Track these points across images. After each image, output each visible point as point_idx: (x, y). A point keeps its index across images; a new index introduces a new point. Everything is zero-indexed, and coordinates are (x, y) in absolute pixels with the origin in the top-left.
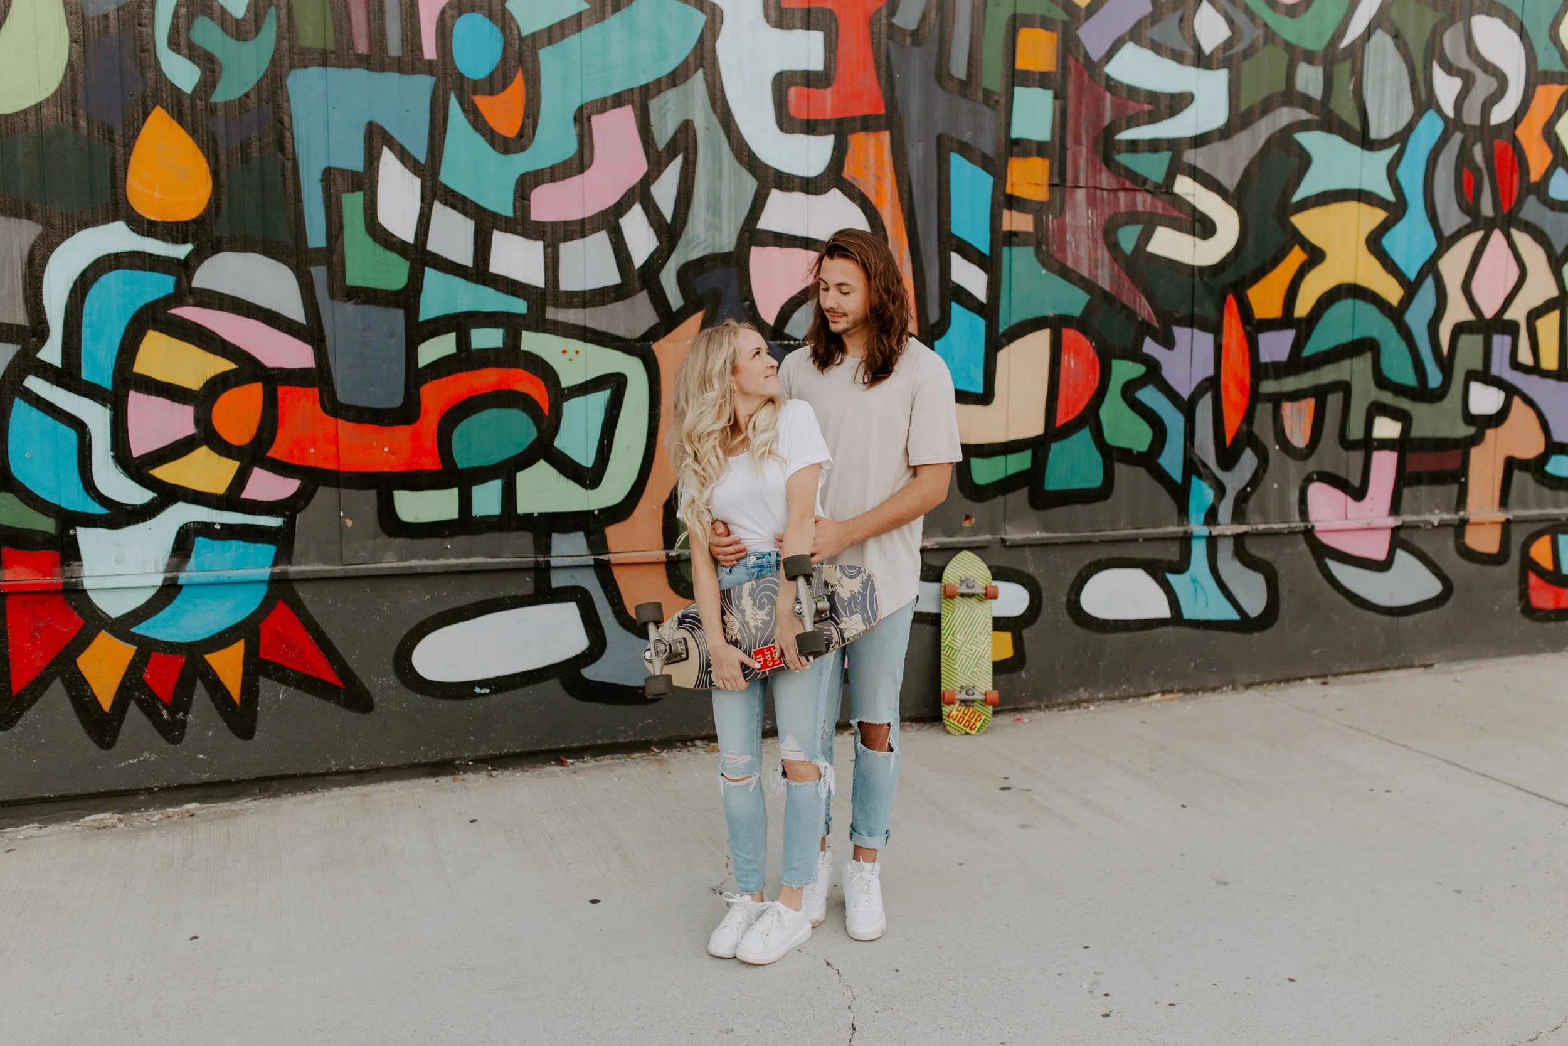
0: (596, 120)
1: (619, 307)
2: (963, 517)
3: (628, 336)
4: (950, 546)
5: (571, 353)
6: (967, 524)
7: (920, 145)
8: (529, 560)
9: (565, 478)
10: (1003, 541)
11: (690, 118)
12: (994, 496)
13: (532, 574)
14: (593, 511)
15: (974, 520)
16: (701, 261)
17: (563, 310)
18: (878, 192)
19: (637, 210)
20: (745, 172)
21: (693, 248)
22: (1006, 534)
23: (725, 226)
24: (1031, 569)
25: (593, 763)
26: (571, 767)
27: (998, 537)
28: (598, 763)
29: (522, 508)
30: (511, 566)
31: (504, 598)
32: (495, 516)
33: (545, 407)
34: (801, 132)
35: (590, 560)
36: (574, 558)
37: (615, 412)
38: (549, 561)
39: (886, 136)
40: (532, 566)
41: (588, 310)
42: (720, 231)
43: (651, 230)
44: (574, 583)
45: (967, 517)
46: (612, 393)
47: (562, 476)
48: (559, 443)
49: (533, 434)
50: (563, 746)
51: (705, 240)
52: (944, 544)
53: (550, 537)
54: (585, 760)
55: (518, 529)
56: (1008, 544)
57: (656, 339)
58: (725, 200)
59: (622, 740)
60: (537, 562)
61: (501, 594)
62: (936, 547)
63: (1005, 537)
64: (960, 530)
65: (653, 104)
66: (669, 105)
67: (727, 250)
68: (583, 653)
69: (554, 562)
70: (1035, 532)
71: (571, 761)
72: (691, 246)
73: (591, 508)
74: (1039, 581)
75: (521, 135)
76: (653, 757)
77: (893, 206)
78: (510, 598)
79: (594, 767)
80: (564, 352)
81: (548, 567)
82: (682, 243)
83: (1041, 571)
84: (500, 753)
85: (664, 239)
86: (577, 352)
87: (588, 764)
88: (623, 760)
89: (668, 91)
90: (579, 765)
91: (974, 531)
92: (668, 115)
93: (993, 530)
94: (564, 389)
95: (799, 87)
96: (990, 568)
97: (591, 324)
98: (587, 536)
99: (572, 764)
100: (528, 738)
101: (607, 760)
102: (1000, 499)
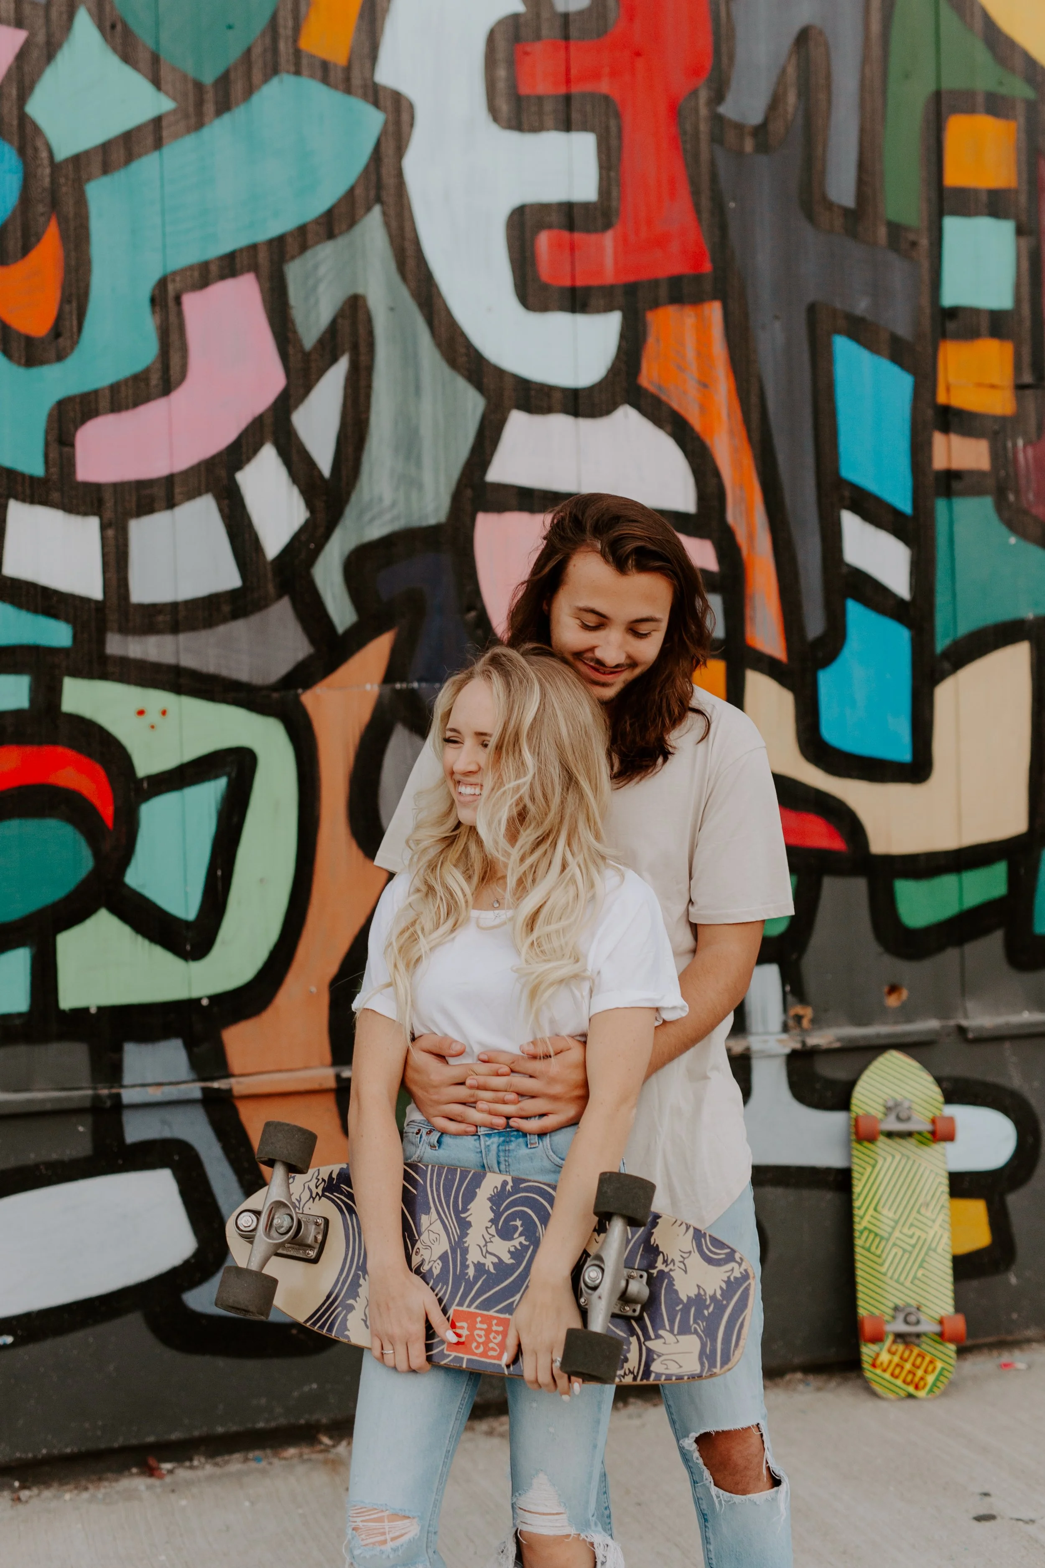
0: (192, 303)
1: (239, 628)
2: (886, 989)
3: (258, 680)
4: (862, 1043)
5: (153, 715)
6: (892, 1001)
7: (777, 325)
8: (83, 1094)
9: (146, 943)
10: (962, 1030)
11: (360, 291)
12: (941, 948)
13: (89, 1119)
14: (199, 1000)
15: (905, 994)
16: (388, 542)
17: (137, 638)
18: (704, 408)
19: (268, 455)
20: (461, 383)
21: (372, 520)
22: (966, 1016)
23: (428, 478)
24: (1015, 1080)
25: (209, 1469)
26: (168, 1479)
27: (952, 1023)
28: (218, 1471)
29: (68, 999)
30: (49, 1107)
31: (37, 1166)
32: (20, 1015)
33: (108, 812)
34: (562, 309)
35: (195, 1090)
36: (166, 1089)
37: (235, 819)
38: (118, 1096)
39: (714, 311)
40: (87, 1104)
41: (182, 637)
42: (420, 487)
43: (295, 491)
44: (167, 1134)
45: (893, 989)
46: (229, 785)
47: (140, 938)
48: (134, 878)
49: (86, 862)
50: (151, 1439)
51: (394, 505)
52: (851, 1039)
53: (119, 1050)
54: (196, 1463)
55: (61, 1037)
56: (970, 1035)
57: (308, 684)
58: (426, 431)
59: (261, 1425)
60: (96, 1098)
61: (31, 1158)
62: (837, 1045)
63: (964, 1023)
64: (879, 1014)
65: (294, 271)
66: (322, 270)
67: (432, 521)
68: (187, 1263)
69: (128, 1096)
70: (1020, 1012)
71: (167, 1466)
72: (367, 517)
73: (195, 994)
74: (1033, 1101)
75: (57, 332)
76: (321, 1456)
77: (731, 433)
78: (50, 1165)
79: (210, 1478)
80: (141, 713)
81: (118, 1106)
82: (350, 513)
83: (1036, 1084)
84: (35, 1458)
85: (319, 504)
86: (164, 713)
87: (200, 1473)
88: (264, 1464)
89: (319, 248)
90: (183, 1473)
91: (907, 1013)
92: (322, 288)
93: (943, 1013)
94: (142, 780)
95: (555, 232)
96: (939, 1081)
97: (188, 661)
98: (189, 1047)
99: (171, 1472)
100: (87, 1425)
101: (235, 1464)
102: (951, 955)
